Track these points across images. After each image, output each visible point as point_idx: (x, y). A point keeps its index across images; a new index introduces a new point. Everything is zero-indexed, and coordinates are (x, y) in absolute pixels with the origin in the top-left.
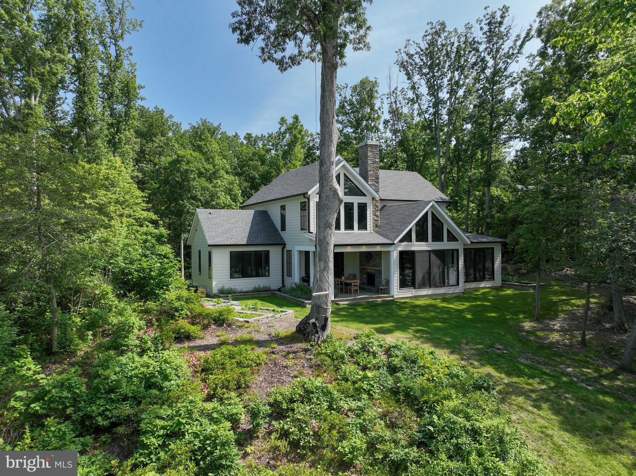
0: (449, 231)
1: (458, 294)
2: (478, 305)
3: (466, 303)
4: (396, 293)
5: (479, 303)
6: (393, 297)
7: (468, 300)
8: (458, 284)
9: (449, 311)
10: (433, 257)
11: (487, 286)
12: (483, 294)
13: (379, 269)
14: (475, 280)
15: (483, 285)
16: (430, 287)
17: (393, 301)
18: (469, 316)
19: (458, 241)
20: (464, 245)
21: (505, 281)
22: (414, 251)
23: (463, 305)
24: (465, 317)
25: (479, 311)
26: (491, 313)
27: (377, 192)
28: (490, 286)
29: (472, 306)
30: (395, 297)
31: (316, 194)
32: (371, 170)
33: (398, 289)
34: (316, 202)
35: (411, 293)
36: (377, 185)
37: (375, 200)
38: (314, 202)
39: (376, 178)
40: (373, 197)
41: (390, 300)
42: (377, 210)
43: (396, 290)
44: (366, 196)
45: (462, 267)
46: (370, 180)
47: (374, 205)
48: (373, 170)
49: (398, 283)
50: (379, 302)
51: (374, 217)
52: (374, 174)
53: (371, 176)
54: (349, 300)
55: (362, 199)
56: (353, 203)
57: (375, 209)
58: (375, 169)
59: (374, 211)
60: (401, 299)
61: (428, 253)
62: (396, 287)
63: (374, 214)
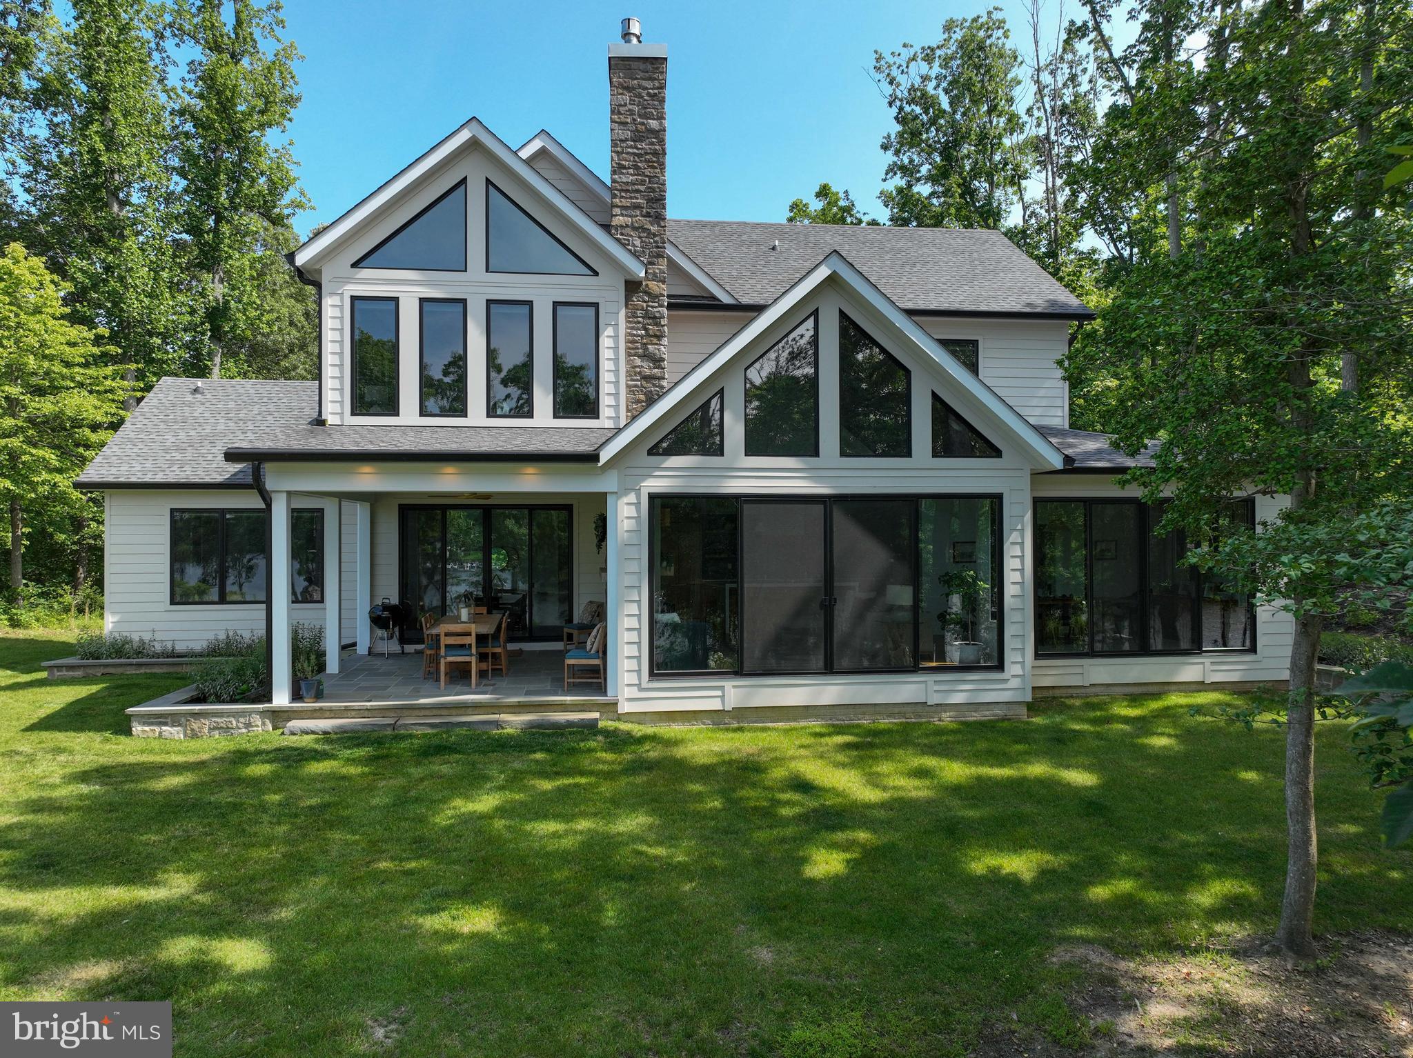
1: (999, 711)
4: (634, 692)
8: (997, 663)
15: (1191, 670)
17: (588, 726)
19: (997, 453)
20: (1038, 475)
22: (737, 497)
28: (1232, 677)
30: (625, 707)
31: (355, 265)
32: (625, 168)
33: (639, 672)
34: (353, 298)
35: (719, 693)
36: (654, 229)
37: (646, 292)
38: (342, 300)
39: (649, 200)
40: (629, 278)
41: (570, 724)
42: (655, 336)
43: (631, 678)
44: (596, 273)
45: (1022, 584)
46: (623, 208)
47: (639, 313)
48: (636, 167)
49: (639, 644)
50: (509, 731)
51: (638, 361)
52: (642, 183)
53: (627, 191)
54: (366, 714)
55: (577, 288)
56: (530, 303)
57: (646, 330)
58: (648, 161)
59: (642, 337)
60: (661, 720)
61: (818, 509)
62: (633, 665)
63: (643, 351)
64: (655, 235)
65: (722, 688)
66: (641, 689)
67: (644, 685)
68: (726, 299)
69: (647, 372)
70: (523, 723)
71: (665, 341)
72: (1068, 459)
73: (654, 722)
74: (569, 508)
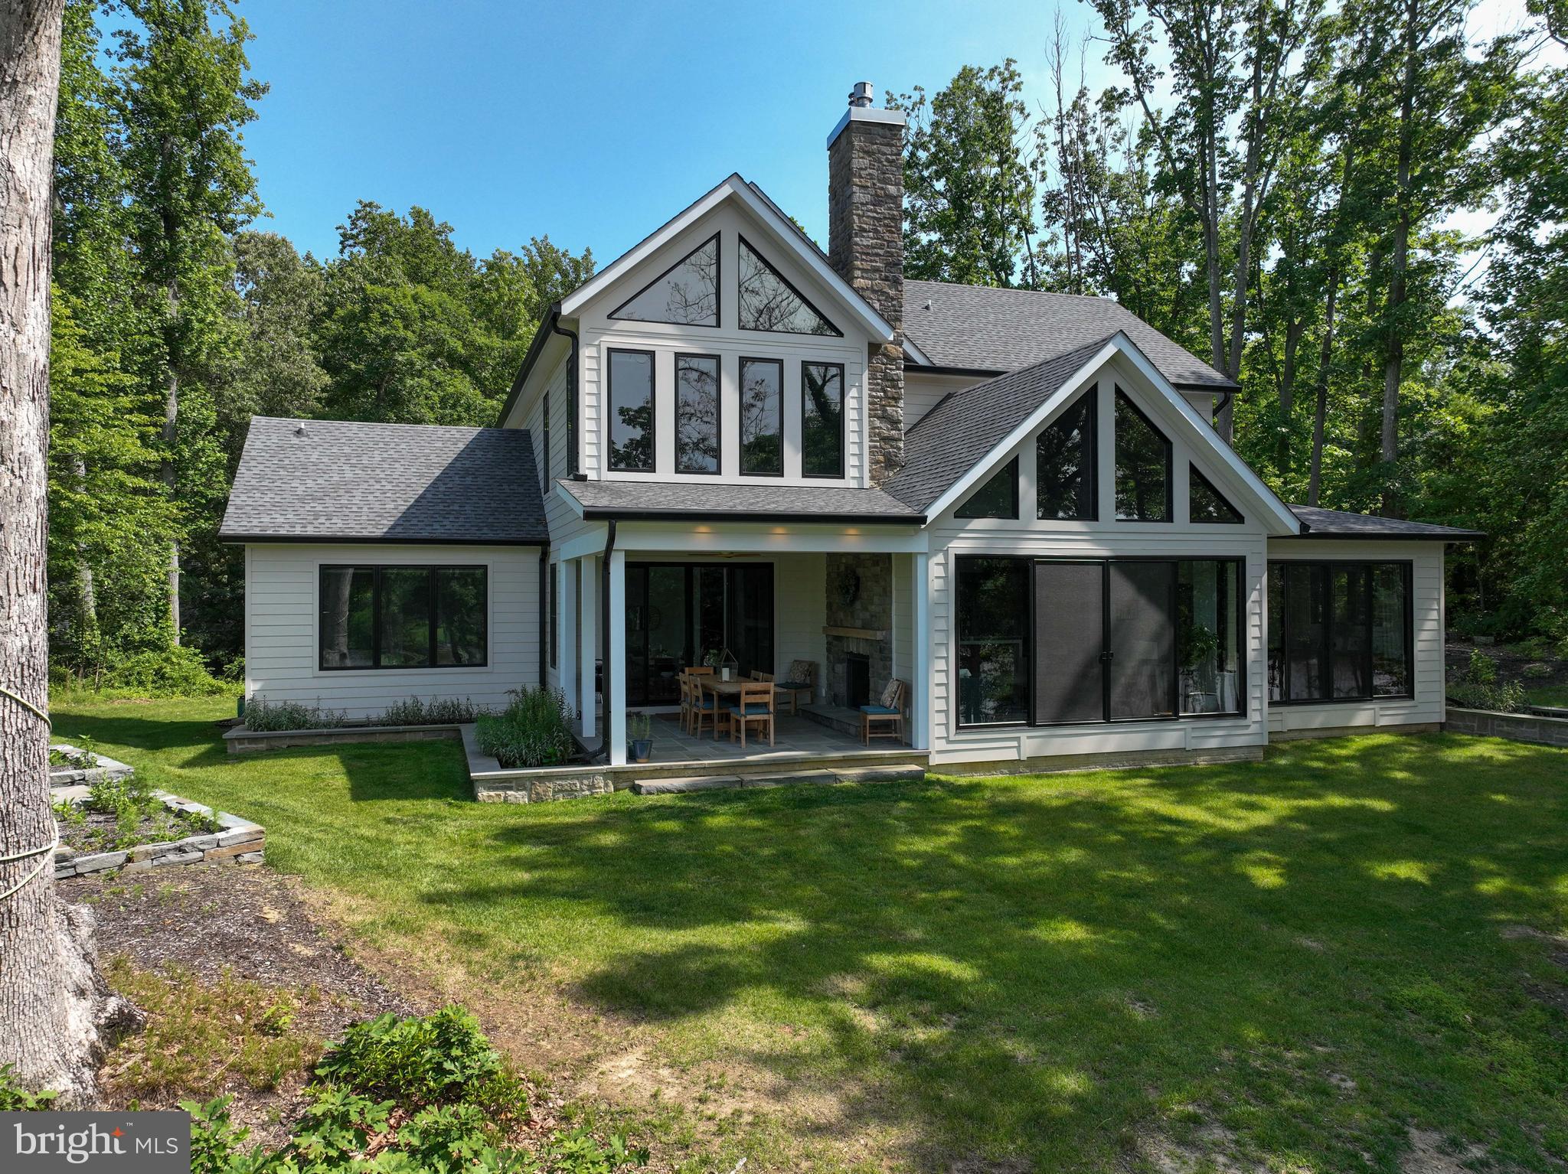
0: (1198, 479)
1: (1242, 755)
2: (1333, 812)
3: (1267, 800)
4: (942, 745)
5: (1337, 801)
6: (923, 759)
7: (1280, 782)
8: (1242, 711)
9: (1168, 840)
10: (1122, 591)
11: (1384, 722)
12: (1366, 756)
13: (879, 635)
14: (1327, 695)
15: (1363, 715)
16: (1107, 718)
17: (917, 777)
18: (1268, 878)
19: (1239, 519)
20: (1274, 539)
21: (1460, 704)
22: (1031, 558)
23: (1251, 807)
24: (1245, 878)
25: (1327, 847)
26: (1392, 857)
27: (893, 318)
28: (1398, 721)
29: (1303, 815)
30: (935, 760)
31: (609, 317)
32: (865, 230)
33: (947, 725)
34: (610, 350)
35: (1015, 744)
36: (892, 292)
37: (884, 355)
38: (599, 351)
39: (887, 264)
40: (872, 340)
41: (900, 775)
42: (894, 398)
43: (940, 731)
44: (840, 334)
45: (1260, 638)
46: (863, 270)
47: (879, 375)
48: (876, 231)
49: (947, 698)
50: (846, 783)
51: (877, 423)
52: (881, 247)
53: (867, 254)
54: (702, 772)
55: (826, 349)
56: (780, 362)
57: (885, 392)
58: (886, 226)
59: (881, 398)
60: (965, 771)
61: (1096, 572)
62: (941, 718)
63: (880, 412)
64: (893, 299)
65: (1018, 739)
66: (949, 742)
67: (952, 738)
68: (921, 361)
69: (886, 433)
70: (858, 776)
71: (901, 403)
72: (1304, 527)
73: (959, 773)
74: (770, 566)
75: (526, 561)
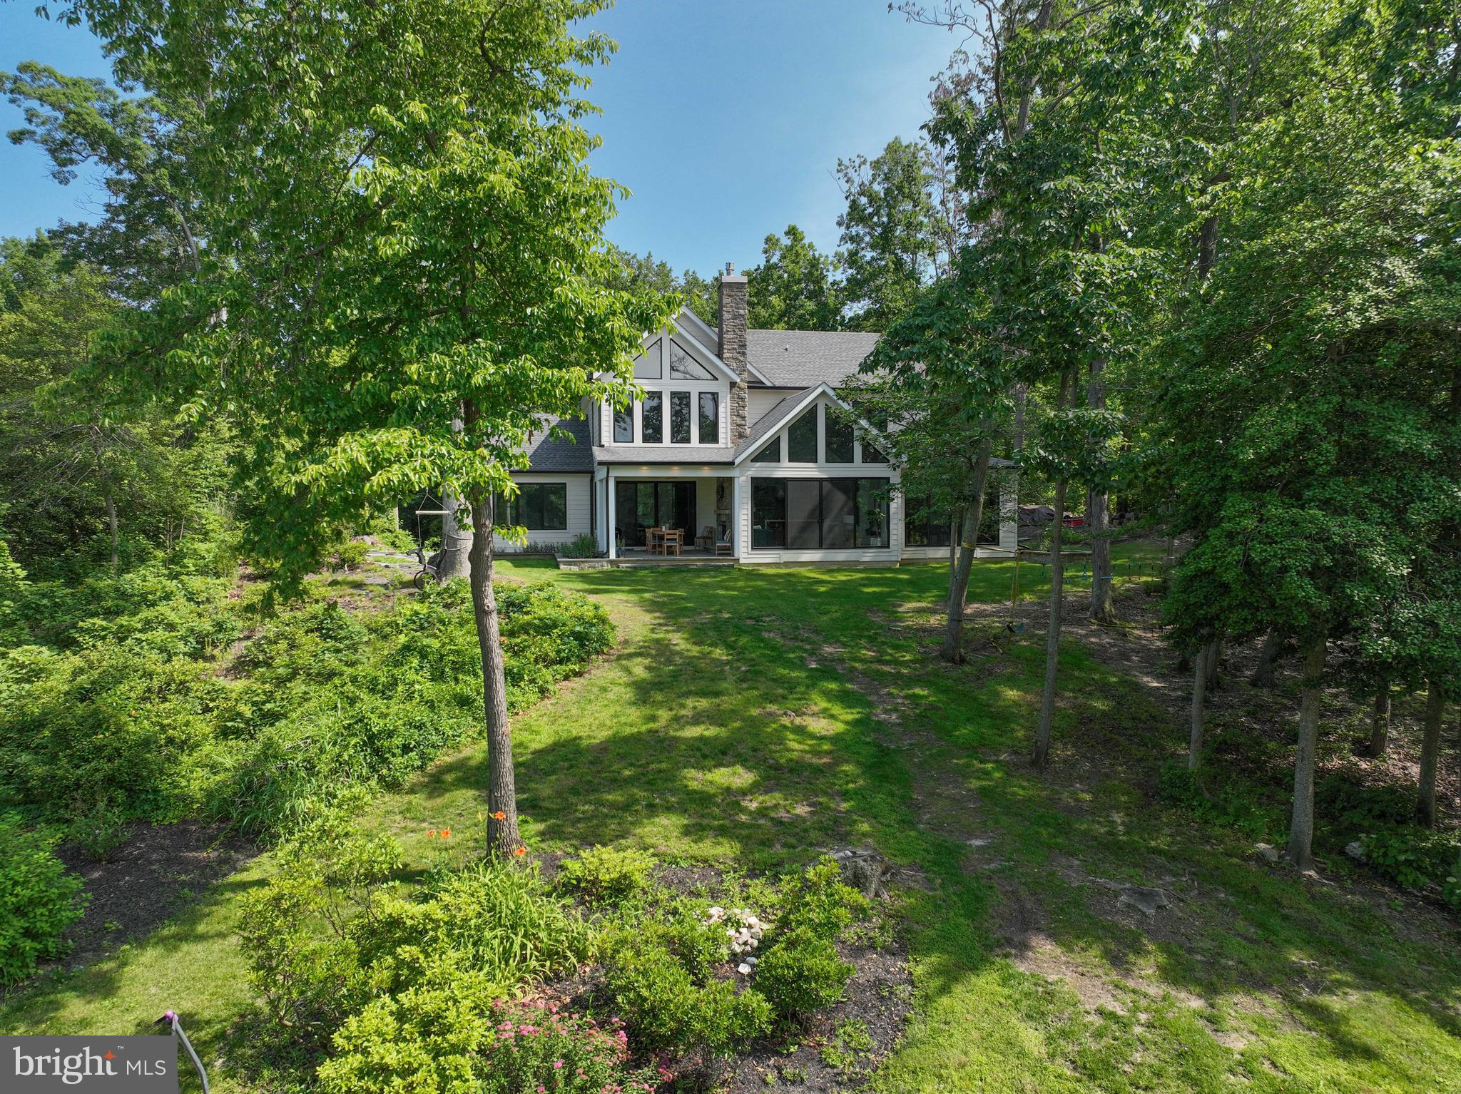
0: (865, 444)
4: (745, 555)
6: (737, 561)
8: (888, 545)
10: (829, 491)
16: (820, 547)
21: (1025, 549)
22: (785, 479)
30: (743, 561)
32: (729, 331)
33: (747, 547)
36: (742, 358)
37: (738, 387)
39: (740, 346)
40: (731, 381)
41: (728, 566)
42: (742, 406)
43: (744, 550)
44: (717, 379)
46: (728, 349)
47: (736, 396)
48: (734, 331)
49: (747, 537)
51: (735, 418)
52: (736, 338)
53: (730, 342)
55: (711, 387)
56: (689, 393)
57: (738, 404)
58: (739, 328)
59: (737, 407)
61: (818, 484)
62: (745, 544)
63: (737, 413)
64: (742, 361)
65: (779, 554)
67: (749, 552)
68: (768, 384)
69: (739, 423)
74: (695, 482)
75: (585, 480)
